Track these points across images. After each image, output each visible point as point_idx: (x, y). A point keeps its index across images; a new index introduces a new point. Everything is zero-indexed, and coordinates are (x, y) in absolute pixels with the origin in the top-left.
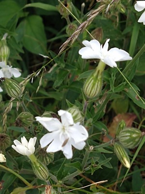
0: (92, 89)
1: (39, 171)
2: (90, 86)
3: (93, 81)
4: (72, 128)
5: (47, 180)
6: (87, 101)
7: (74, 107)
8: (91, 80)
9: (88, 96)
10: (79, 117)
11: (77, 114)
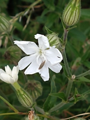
0: (70, 17)
1: (23, 98)
2: (68, 14)
3: (71, 9)
4: (48, 52)
5: (31, 107)
6: (66, 29)
7: (53, 34)
8: (70, 8)
9: (67, 24)
10: (58, 43)
11: (55, 40)
